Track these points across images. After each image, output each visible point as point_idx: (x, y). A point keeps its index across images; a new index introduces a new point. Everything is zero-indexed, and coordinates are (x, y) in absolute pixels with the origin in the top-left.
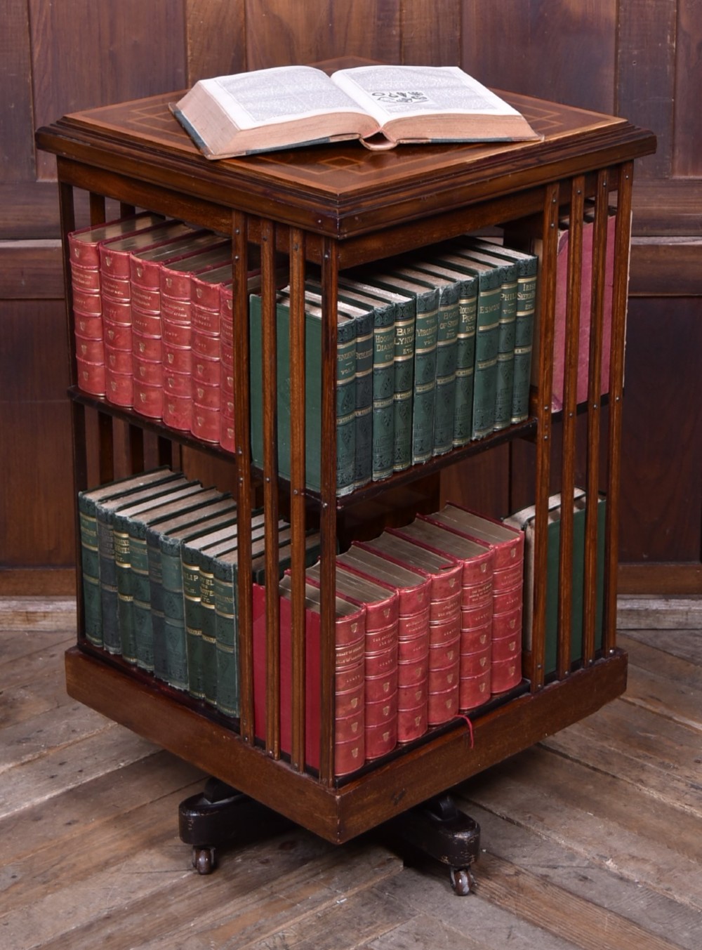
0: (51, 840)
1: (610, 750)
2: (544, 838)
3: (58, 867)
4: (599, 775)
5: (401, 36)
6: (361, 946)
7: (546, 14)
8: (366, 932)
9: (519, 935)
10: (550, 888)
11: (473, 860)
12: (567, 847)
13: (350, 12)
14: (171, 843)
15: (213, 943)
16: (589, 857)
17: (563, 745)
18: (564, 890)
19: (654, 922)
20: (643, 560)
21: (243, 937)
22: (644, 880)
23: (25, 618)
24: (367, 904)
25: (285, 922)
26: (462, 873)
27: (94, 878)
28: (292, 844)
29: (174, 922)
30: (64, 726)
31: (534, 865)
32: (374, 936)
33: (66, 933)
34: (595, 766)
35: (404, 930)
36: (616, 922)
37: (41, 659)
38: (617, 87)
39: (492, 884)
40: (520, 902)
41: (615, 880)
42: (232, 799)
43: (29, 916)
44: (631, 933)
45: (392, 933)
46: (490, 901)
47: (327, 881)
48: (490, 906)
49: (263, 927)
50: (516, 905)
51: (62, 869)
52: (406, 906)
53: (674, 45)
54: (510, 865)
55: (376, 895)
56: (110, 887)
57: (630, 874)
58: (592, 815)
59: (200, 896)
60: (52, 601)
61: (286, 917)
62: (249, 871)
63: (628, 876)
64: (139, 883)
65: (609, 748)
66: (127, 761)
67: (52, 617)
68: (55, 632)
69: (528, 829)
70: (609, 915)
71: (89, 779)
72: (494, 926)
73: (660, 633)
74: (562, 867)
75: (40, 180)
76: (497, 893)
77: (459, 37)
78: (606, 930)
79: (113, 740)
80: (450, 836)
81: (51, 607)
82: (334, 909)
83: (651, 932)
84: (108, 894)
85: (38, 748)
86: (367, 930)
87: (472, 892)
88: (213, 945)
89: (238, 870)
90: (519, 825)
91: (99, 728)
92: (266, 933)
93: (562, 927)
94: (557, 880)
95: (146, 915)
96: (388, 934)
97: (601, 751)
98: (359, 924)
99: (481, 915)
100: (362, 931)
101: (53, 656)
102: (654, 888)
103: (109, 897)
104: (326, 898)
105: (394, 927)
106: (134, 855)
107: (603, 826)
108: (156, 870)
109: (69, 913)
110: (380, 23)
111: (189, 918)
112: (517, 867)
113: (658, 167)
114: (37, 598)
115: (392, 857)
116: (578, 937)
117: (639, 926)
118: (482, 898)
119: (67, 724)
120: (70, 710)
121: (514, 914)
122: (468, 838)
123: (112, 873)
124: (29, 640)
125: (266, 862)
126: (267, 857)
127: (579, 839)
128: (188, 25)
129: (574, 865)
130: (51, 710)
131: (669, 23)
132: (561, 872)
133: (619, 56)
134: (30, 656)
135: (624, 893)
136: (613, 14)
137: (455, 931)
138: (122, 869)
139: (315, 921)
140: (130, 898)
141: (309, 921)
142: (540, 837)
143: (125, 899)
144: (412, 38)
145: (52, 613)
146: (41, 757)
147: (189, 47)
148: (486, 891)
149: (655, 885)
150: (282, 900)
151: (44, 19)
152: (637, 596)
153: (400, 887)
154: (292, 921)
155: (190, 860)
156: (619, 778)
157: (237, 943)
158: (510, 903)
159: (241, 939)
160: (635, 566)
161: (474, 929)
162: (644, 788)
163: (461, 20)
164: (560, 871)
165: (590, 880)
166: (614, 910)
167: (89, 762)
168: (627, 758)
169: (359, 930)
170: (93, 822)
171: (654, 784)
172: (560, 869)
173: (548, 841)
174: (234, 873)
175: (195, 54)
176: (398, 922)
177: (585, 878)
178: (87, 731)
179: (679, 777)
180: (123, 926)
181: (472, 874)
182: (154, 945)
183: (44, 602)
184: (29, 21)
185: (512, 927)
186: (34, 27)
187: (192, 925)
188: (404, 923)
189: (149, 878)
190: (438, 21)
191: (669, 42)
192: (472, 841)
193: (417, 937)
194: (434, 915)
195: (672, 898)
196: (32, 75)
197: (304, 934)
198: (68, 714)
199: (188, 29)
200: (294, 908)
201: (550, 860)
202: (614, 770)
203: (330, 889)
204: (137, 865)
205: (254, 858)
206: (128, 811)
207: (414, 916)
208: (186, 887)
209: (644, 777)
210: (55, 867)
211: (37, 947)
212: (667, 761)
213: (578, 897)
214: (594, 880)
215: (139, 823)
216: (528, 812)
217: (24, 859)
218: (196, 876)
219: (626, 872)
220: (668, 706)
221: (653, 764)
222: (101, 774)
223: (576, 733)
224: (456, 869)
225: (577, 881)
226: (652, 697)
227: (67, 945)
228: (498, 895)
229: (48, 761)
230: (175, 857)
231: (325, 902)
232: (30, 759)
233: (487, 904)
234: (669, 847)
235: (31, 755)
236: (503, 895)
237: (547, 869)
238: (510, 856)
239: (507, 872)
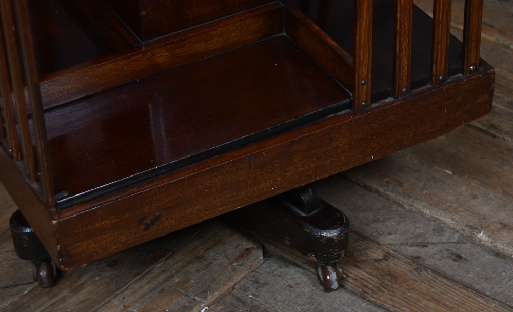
2: (406, 206)
10: (424, 273)
12: (432, 217)
16: (458, 228)
26: (330, 269)
31: (402, 244)
39: (361, 273)
40: (395, 297)
41: (492, 257)
46: (363, 297)
47: (183, 285)
48: (365, 304)
50: (392, 301)
54: (376, 246)
57: (505, 248)
58: (451, 173)
63: (504, 251)
69: (388, 198)
70: (494, 305)
74: (432, 244)
76: (370, 286)
87: (341, 286)
90: (377, 192)
94: (429, 262)
107: (465, 187)
112: (384, 248)
115: (250, 246)
122: (337, 235)
127: (444, 206)
129: (444, 240)
132: (432, 251)
135: (504, 274)
142: (402, 206)
148: (356, 283)
153: (263, 285)
164: (430, 250)
165: (465, 259)
166: (497, 298)
171: (507, 129)
172: (431, 247)
173: (411, 212)
177: (459, 257)
181: (341, 268)
192: (342, 238)
201: (419, 236)
213: (456, 283)
214: (469, 259)
216: (385, 176)
218: (39, 289)
219: (500, 246)
220: (502, 33)
225: (451, 262)
228: (370, 289)
233: (360, 301)
236: (376, 287)
237: (417, 249)
238: (375, 234)
239: (375, 256)
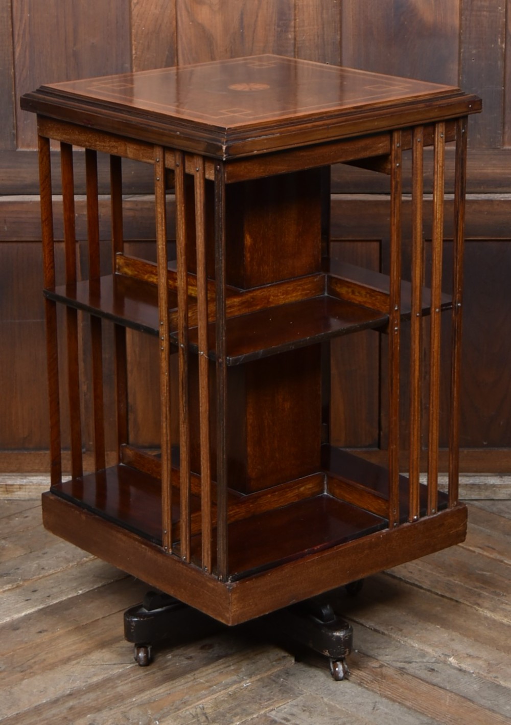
0: (26, 643)
1: (454, 583)
2: (402, 642)
3: (33, 661)
4: (446, 600)
5: (295, 39)
6: (261, 715)
7: (406, 23)
8: (266, 705)
9: (382, 708)
10: (405, 676)
11: (348, 652)
12: (419, 648)
13: (256, 21)
14: (118, 645)
15: (150, 712)
16: (436, 655)
17: (418, 579)
18: (417, 678)
19: (484, 699)
20: (483, 446)
21: (172, 708)
22: (477, 671)
23: (5, 489)
24: (266, 686)
25: (204, 698)
26: (338, 663)
27: (60, 668)
28: (211, 646)
29: (121, 698)
30: (35, 565)
31: (394, 661)
32: (271, 708)
33: (39, 705)
34: (443, 594)
35: (294, 704)
36: (455, 699)
37: (17, 519)
38: (461, 78)
39: (361, 673)
40: (382, 686)
41: (456, 671)
42: (164, 608)
43: (11, 693)
44: (466, 706)
45: (285, 706)
46: (360, 685)
47: (236, 671)
48: (360, 688)
49: (188, 701)
50: (380, 687)
51: (35, 662)
52: (296, 688)
53: (504, 46)
54: (376, 661)
55: (274, 680)
56: (72, 674)
57: (466, 667)
58: (439, 627)
59: (140, 681)
60: (26, 476)
61: (205, 695)
62: (177, 664)
63: (465, 669)
64: (94, 672)
65: (454, 581)
66: (84, 590)
67: (25, 488)
68: (28, 500)
69: (390, 637)
70: (450, 694)
71: (55, 602)
72: (363, 701)
73: (496, 502)
74: (416, 662)
75: (19, 149)
76: (366, 679)
77: (339, 40)
78: (447, 704)
79: (73, 575)
80: (330, 634)
81: (25, 481)
82: (241, 689)
83: (481, 706)
84: (70, 679)
85: (16, 581)
86: (266, 703)
87: (346, 678)
88: (150, 713)
89: (168, 664)
90: (383, 634)
91: (62, 567)
92: (190, 705)
93: (414, 702)
94: (411, 671)
95: (99, 693)
96: (282, 707)
97: (448, 584)
98: (260, 700)
99: (353, 694)
100: (263, 704)
101: (26, 517)
102: (485, 677)
103: (71, 681)
104: (235, 682)
105: (287, 702)
106: (90, 653)
107: (447, 634)
108: (107, 663)
109: (41, 692)
110: (279, 29)
111: (130, 695)
112: (381, 662)
113: (492, 140)
114: (14, 474)
115: (286, 655)
116: (426, 709)
117: (473, 702)
118: (355, 683)
119: (37, 564)
120: (40, 554)
121: (378, 693)
122: (344, 636)
123: (73, 665)
124: (8, 506)
125: (191, 658)
126: (191, 655)
127: (428, 643)
128: (133, 31)
129: (425, 661)
130: (25, 554)
131: (500, 29)
132: (414, 666)
133: (461, 55)
134: (9, 517)
135: (462, 680)
136: (457, 22)
137: (333, 704)
138: (81, 662)
139: (227, 697)
140: (87, 681)
141: (223, 697)
142: (399, 642)
143: (84, 682)
144: (304, 40)
145: (26, 485)
146: (18, 587)
147: (133, 47)
148: (358, 678)
149: (485, 675)
150: (202, 683)
151: (23, 26)
152: (478, 474)
153: (292, 675)
154: (209, 698)
155: (132, 657)
156: (460, 602)
157: (168, 712)
158: (376, 686)
159: (171, 709)
160: (477, 450)
161: (347, 704)
162: (479, 609)
163: (341, 27)
164: (414, 665)
165: (437, 671)
166: (454, 691)
167: (55, 590)
168: (467, 588)
169: (260, 704)
170: (58, 631)
171: (487, 606)
172: (414, 664)
173: (405, 645)
174: (165, 665)
175: (138, 53)
176: (290, 699)
177: (433, 670)
178: (53, 569)
179: (507, 602)
180: (82, 700)
181: (347, 664)
182: (105, 713)
183: (19, 477)
184: (13, 27)
185: (376, 702)
186: (16, 32)
187: (134, 700)
188: (294, 699)
189: (101, 669)
190: (323, 28)
191: (499, 44)
192: (347, 638)
193: (304, 709)
194: (317, 694)
195: (498, 684)
196: (14, 69)
197: (218, 706)
198: (38, 557)
199: (133, 33)
200: (211, 688)
201: (406, 658)
202: (457, 597)
203: (238, 676)
204: (92, 659)
205: (181, 655)
206: (85, 624)
207: (302, 694)
208: (130, 674)
209: (480, 601)
210: (31, 661)
211: (17, 714)
212: (498, 591)
213: (427, 682)
214: (440, 671)
215: (94, 632)
216: (391, 625)
217: (6, 656)
218: (137, 667)
219: (464, 666)
220: (500, 553)
221: (487, 592)
222: (64, 599)
223: (428, 571)
224: (334, 660)
225: (426, 671)
226: (489, 547)
227: (39, 713)
228: (366, 681)
229: (24, 589)
230: (121, 654)
231: (235, 685)
232: (10, 588)
233: (358, 687)
234: (497, 649)
235: (10, 585)
236: (370, 681)
237: (404, 664)
238: (376, 655)
239: (373, 665)
